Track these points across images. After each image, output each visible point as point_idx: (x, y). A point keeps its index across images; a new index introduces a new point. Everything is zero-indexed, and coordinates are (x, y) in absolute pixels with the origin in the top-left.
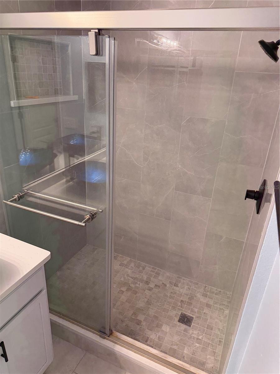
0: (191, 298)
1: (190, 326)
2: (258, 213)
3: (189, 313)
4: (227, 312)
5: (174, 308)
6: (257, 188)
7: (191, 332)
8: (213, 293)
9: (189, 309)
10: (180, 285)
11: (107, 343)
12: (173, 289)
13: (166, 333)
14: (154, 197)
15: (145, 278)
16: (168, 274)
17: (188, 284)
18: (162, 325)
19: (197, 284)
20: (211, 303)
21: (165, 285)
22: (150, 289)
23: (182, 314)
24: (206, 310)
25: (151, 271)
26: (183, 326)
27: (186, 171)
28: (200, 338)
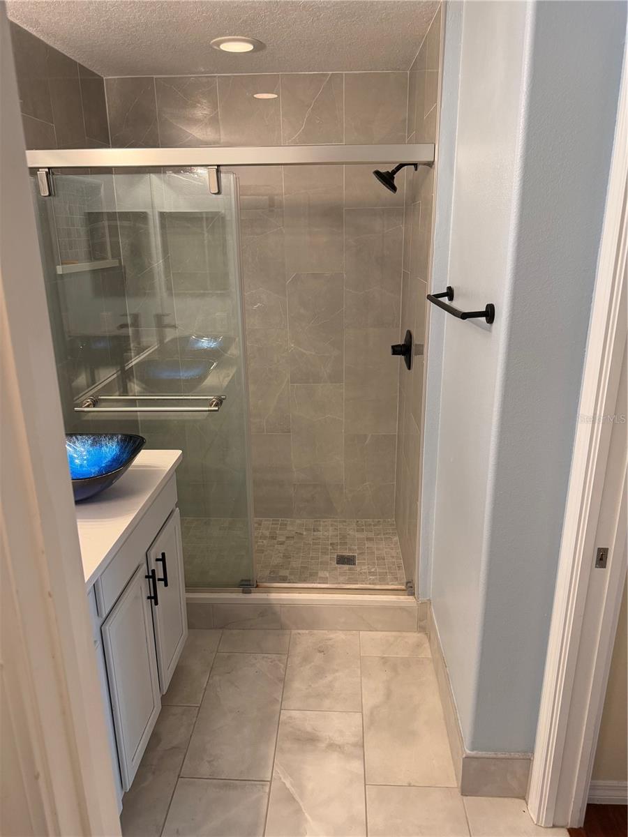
0: (344, 537)
1: (354, 564)
2: (409, 368)
3: (347, 553)
4: (396, 538)
5: (325, 553)
6: (401, 341)
7: (358, 569)
8: (370, 525)
9: (346, 549)
10: (321, 528)
11: (256, 596)
12: (314, 535)
13: (327, 578)
14: (260, 401)
15: (267, 533)
16: (298, 521)
17: (332, 525)
18: (317, 573)
19: (345, 521)
20: (371, 535)
21: (302, 534)
22: (282, 543)
23: (337, 556)
24: (368, 544)
25: (273, 524)
26: (346, 567)
27: (302, 350)
28: (373, 570)
